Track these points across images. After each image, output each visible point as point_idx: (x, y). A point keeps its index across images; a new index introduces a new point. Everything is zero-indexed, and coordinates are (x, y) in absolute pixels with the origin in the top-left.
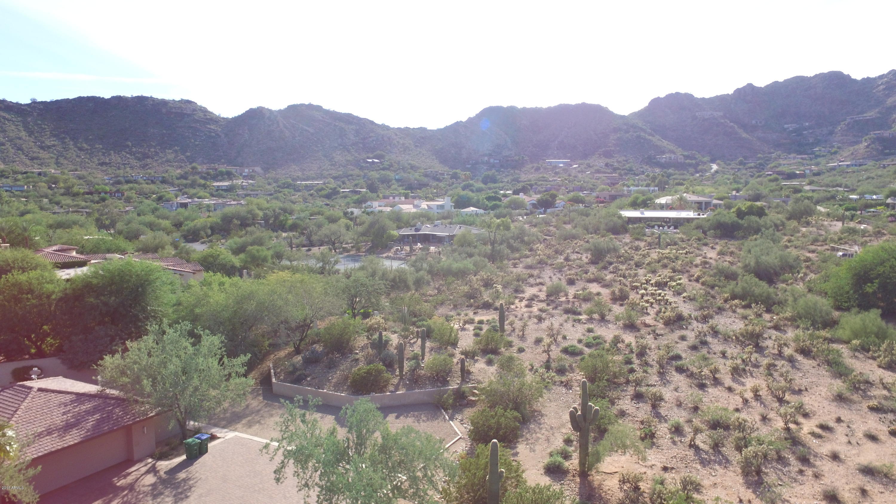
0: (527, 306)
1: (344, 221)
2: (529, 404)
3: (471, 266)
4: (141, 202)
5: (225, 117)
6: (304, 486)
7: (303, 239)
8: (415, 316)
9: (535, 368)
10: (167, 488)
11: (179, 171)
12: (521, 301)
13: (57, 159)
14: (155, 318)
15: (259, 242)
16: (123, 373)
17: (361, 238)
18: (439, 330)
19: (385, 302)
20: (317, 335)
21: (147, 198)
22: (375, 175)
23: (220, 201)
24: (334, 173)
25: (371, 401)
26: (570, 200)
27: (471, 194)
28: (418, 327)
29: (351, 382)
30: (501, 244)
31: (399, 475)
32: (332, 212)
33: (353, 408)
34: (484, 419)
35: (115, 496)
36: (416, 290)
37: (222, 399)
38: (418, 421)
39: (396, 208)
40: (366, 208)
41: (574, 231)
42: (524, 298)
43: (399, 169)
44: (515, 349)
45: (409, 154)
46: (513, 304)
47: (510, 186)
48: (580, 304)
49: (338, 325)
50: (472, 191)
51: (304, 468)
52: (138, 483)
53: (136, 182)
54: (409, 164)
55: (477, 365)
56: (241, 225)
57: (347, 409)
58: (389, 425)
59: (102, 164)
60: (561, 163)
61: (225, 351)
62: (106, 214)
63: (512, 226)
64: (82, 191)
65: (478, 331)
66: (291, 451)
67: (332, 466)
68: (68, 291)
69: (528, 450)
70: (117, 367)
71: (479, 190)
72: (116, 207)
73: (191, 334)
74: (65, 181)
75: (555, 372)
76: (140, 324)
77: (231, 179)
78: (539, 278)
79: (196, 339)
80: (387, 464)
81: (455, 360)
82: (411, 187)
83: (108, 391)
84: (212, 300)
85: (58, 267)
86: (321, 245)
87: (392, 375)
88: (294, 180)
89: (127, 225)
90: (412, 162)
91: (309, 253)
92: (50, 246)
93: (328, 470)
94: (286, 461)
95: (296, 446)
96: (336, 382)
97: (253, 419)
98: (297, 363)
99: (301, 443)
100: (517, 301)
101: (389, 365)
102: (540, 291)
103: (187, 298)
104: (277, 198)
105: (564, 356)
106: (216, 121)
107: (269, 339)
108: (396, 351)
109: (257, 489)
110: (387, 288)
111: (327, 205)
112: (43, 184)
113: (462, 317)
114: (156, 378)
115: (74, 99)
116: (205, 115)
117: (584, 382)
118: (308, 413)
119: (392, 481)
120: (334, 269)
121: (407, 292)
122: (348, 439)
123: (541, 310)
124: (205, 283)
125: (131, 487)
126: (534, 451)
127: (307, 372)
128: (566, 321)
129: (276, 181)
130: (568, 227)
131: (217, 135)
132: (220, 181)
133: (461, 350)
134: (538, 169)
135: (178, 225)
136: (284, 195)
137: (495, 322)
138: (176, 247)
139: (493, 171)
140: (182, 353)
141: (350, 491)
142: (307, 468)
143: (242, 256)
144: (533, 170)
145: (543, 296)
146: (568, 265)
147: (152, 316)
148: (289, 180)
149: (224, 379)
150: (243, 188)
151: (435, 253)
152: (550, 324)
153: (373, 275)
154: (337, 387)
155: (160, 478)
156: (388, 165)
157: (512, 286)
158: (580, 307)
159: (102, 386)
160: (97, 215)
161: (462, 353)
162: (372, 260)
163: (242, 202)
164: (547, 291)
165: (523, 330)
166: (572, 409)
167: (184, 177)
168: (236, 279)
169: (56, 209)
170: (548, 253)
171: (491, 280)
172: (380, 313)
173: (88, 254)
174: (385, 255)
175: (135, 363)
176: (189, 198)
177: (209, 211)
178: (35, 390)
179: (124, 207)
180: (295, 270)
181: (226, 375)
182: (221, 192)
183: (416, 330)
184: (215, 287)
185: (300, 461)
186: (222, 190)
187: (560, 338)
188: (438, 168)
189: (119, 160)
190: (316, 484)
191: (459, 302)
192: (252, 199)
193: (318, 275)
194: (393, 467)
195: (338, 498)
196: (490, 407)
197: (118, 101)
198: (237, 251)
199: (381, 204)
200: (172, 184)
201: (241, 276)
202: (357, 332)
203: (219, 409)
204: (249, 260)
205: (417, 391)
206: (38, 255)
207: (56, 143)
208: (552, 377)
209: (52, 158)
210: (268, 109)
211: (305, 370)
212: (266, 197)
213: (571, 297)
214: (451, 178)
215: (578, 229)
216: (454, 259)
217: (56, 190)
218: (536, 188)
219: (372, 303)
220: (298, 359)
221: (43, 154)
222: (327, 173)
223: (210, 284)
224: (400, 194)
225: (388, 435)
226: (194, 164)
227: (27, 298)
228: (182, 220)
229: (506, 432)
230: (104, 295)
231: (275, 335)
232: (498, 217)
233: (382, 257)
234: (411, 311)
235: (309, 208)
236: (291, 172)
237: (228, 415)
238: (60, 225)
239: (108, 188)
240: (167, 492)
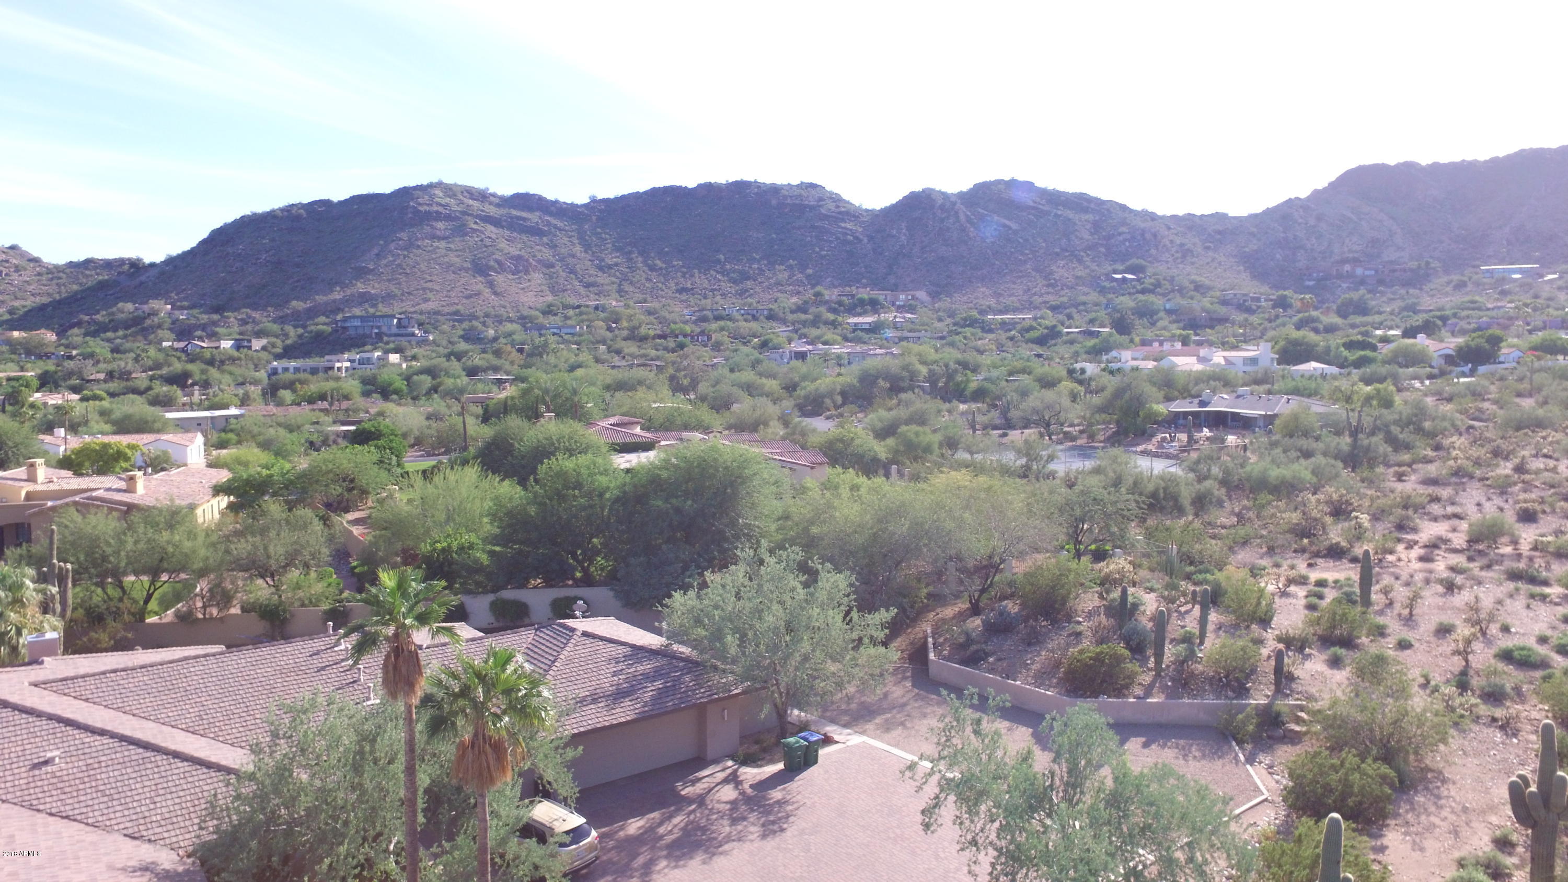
0: (1422, 559)
1: (1067, 385)
2: (1416, 753)
3: (1307, 475)
4: (736, 350)
5: (870, 208)
6: (970, 843)
7: (995, 415)
8: (1191, 564)
9: (1433, 683)
10: (752, 811)
11: (794, 299)
12: (1410, 547)
13: (620, 285)
14: (749, 537)
15: (920, 419)
16: (698, 621)
17: (1097, 416)
18: (1236, 593)
19: (1136, 534)
20: (1011, 584)
21: (744, 344)
22: (1126, 302)
23: (858, 348)
24: (1053, 299)
25: (1099, 710)
26: (1534, 348)
27: (1312, 337)
28: (1195, 584)
29: (1065, 673)
30: (1373, 433)
31: (1141, 851)
32: (1046, 368)
33: (1064, 719)
34: (1316, 770)
35: (678, 810)
36: (1196, 515)
37: (846, 679)
38: (1185, 756)
39: (1164, 363)
40: (1108, 361)
41: (1540, 412)
42: (1416, 543)
43: (1173, 291)
44: (1391, 642)
45: (1193, 263)
46: (1391, 552)
47: (1398, 320)
48: (1548, 565)
49: (1048, 569)
50: (1316, 331)
51: (972, 812)
52: (710, 797)
53: (729, 318)
54: (1192, 282)
55: (1308, 665)
56: (891, 389)
57: (1054, 719)
58: (1128, 757)
59: (681, 291)
60: (1516, 272)
61: (855, 600)
62: (685, 369)
63: (1398, 399)
64: (652, 333)
65: (1315, 600)
66: (953, 780)
67: (1021, 817)
68: (627, 488)
69: (1409, 846)
70: (691, 611)
71: (1330, 329)
72: (698, 358)
73: (803, 568)
74: (630, 318)
75: (1480, 697)
76: (726, 545)
77: (876, 311)
78: (1453, 504)
79: (811, 577)
80: (1119, 827)
81: (1265, 652)
82: (1194, 325)
83: (675, 647)
84: (837, 514)
85: (615, 450)
86: (1025, 427)
87: (1141, 666)
88: (982, 312)
89: (714, 386)
90: (1198, 279)
91: (1005, 440)
92: (606, 417)
93: (1012, 823)
94: (943, 796)
95: (962, 773)
96: (1039, 671)
97: (894, 717)
98: (974, 630)
99: (970, 769)
100: (1400, 547)
101: (1137, 649)
102: (1454, 530)
103: (799, 509)
104: (952, 344)
105: (1501, 666)
106: (854, 216)
107: (927, 585)
108: (1151, 624)
109: (892, 835)
110: (1141, 508)
111: (1039, 356)
112: (601, 323)
113: (1284, 570)
114: (746, 635)
115: (646, 193)
116: (838, 207)
117: (1546, 726)
118: (985, 719)
119: (1126, 861)
120: (1046, 471)
121: (1179, 518)
122: (1052, 774)
123: (1452, 569)
124: (827, 486)
125: (701, 800)
126: (1422, 849)
127: (989, 648)
128: (1511, 596)
129: (952, 315)
130: (1527, 403)
131: (857, 238)
132: (860, 315)
133: (1277, 632)
134: (1460, 286)
135: (790, 388)
136: (965, 338)
137: (1351, 586)
138: (786, 424)
139: (1362, 291)
140: (787, 597)
141: (1050, 867)
142: (977, 813)
143: (890, 441)
144: (1449, 289)
145: (1459, 540)
146: (1523, 482)
147: (744, 535)
148: (975, 313)
149: (851, 646)
150: (895, 326)
151: (1237, 447)
152: (1473, 599)
153: (1117, 483)
154: (1041, 678)
155: (743, 793)
156: (1152, 284)
157: (1391, 518)
158: (1548, 568)
159: (668, 638)
160: (671, 371)
161: (1280, 639)
162: (1116, 457)
163: (895, 350)
164: (1469, 532)
165: (1411, 607)
166: (1514, 778)
167: (802, 309)
168: (879, 480)
169: (616, 360)
170: (1475, 455)
171: (1348, 503)
172: (1125, 553)
173: (656, 431)
174: (1140, 448)
175: (716, 607)
176: (808, 343)
177: (840, 365)
178: (579, 633)
179: (710, 359)
180: (977, 469)
181: (854, 641)
182: (860, 333)
183: (1192, 588)
184: (845, 492)
185: (966, 800)
186: (862, 330)
187: (1494, 629)
188: (1249, 287)
189: (706, 284)
190: (991, 843)
191: (1280, 542)
192: (911, 345)
193: (1018, 480)
194: (1131, 836)
195: (1027, 874)
196: (1332, 749)
197: (708, 189)
198: (883, 433)
199: (1137, 355)
200: (784, 322)
201: (887, 475)
202: (1082, 585)
203: (840, 695)
204: (902, 448)
205: (1186, 701)
206: (591, 431)
207: (619, 260)
208: (1472, 705)
209: (613, 283)
210: (940, 192)
211: (986, 642)
212: (933, 342)
213: (1525, 548)
214: (1274, 307)
215: (1550, 407)
216: (1273, 461)
217: (617, 332)
218: (1455, 325)
219: (1112, 534)
220: (976, 623)
221: (602, 279)
222: (1041, 300)
223: (836, 487)
224: (1173, 336)
225: (1124, 775)
226: (819, 288)
227: (574, 496)
228: (797, 379)
229: (1361, 803)
230: (677, 497)
231: (939, 579)
232: (1368, 382)
233: (1135, 452)
234: (1184, 554)
235: (1006, 362)
236: (976, 298)
237: (853, 706)
238: (620, 386)
239: (688, 329)
240: (753, 817)
